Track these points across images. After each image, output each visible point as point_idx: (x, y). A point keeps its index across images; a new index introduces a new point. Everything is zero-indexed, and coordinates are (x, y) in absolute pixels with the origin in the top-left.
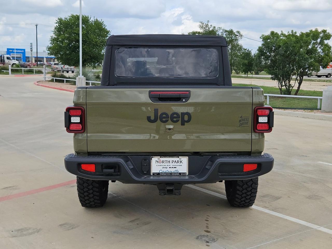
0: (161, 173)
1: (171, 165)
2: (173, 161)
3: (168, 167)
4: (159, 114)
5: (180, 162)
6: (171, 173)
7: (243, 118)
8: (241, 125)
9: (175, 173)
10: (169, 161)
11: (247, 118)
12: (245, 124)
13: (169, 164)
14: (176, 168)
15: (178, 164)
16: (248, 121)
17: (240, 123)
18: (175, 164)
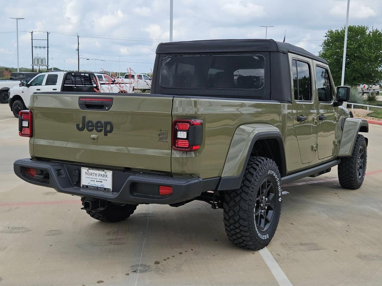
0: (89, 186)
1: (99, 178)
2: (99, 175)
3: (96, 180)
4: (86, 122)
5: (105, 176)
6: (97, 187)
7: (162, 132)
8: (160, 139)
9: (101, 188)
10: (96, 174)
11: (166, 131)
12: (164, 139)
13: (96, 177)
14: (102, 182)
15: (104, 178)
16: (167, 135)
17: (159, 137)
18: (101, 178)
